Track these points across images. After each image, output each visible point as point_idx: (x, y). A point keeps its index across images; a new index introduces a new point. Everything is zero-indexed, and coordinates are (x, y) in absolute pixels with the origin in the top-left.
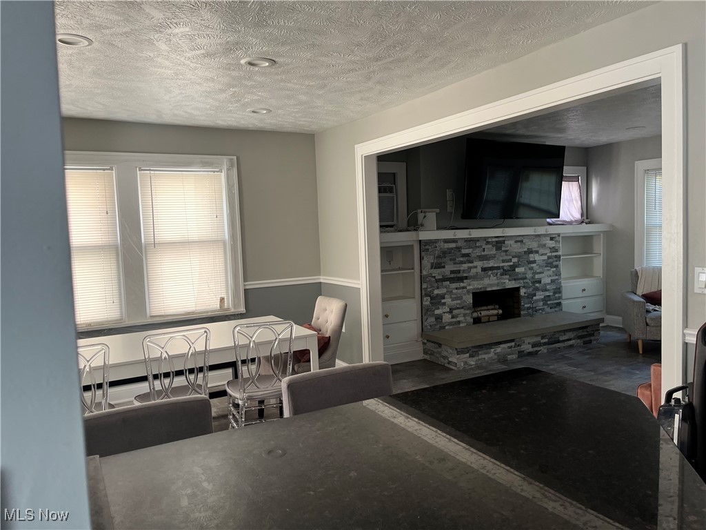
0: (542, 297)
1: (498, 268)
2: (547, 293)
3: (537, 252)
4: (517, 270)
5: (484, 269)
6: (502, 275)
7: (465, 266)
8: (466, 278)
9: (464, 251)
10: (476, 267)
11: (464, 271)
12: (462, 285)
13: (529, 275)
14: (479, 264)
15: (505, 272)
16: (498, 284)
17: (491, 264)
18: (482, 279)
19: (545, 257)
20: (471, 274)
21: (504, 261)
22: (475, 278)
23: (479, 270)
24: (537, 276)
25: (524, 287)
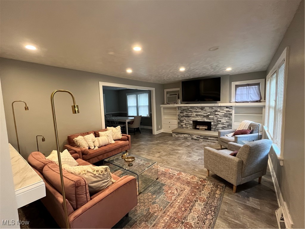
0: (222, 126)
1: (202, 115)
2: (224, 126)
3: (219, 112)
4: (210, 116)
5: (196, 115)
6: (203, 117)
7: (190, 113)
8: (190, 117)
9: (190, 110)
10: (194, 114)
11: (190, 115)
12: (189, 118)
13: (215, 118)
14: (195, 113)
15: (204, 117)
16: (202, 120)
17: (199, 114)
18: (196, 117)
19: (224, 114)
20: (192, 116)
21: (204, 113)
22: (193, 117)
23: (195, 115)
24: (219, 119)
25: (213, 122)
